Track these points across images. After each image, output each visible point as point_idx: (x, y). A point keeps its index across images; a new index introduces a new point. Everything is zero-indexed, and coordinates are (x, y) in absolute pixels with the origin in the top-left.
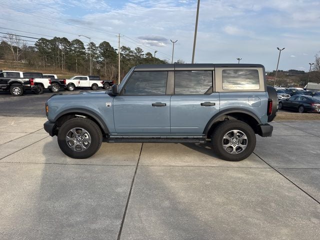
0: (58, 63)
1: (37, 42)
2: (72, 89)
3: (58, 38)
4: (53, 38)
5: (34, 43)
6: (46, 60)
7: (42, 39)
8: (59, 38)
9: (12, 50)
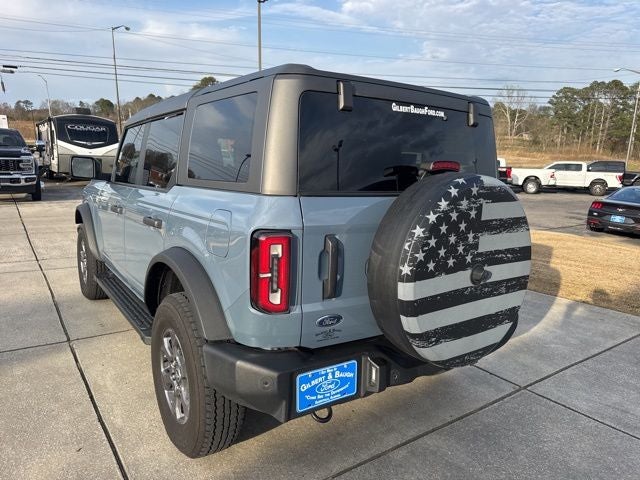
0: (590, 137)
1: (554, 96)
2: (533, 190)
3: (599, 84)
4: (588, 86)
5: (548, 100)
6: (565, 131)
7: (566, 90)
8: (603, 83)
9: (508, 116)
